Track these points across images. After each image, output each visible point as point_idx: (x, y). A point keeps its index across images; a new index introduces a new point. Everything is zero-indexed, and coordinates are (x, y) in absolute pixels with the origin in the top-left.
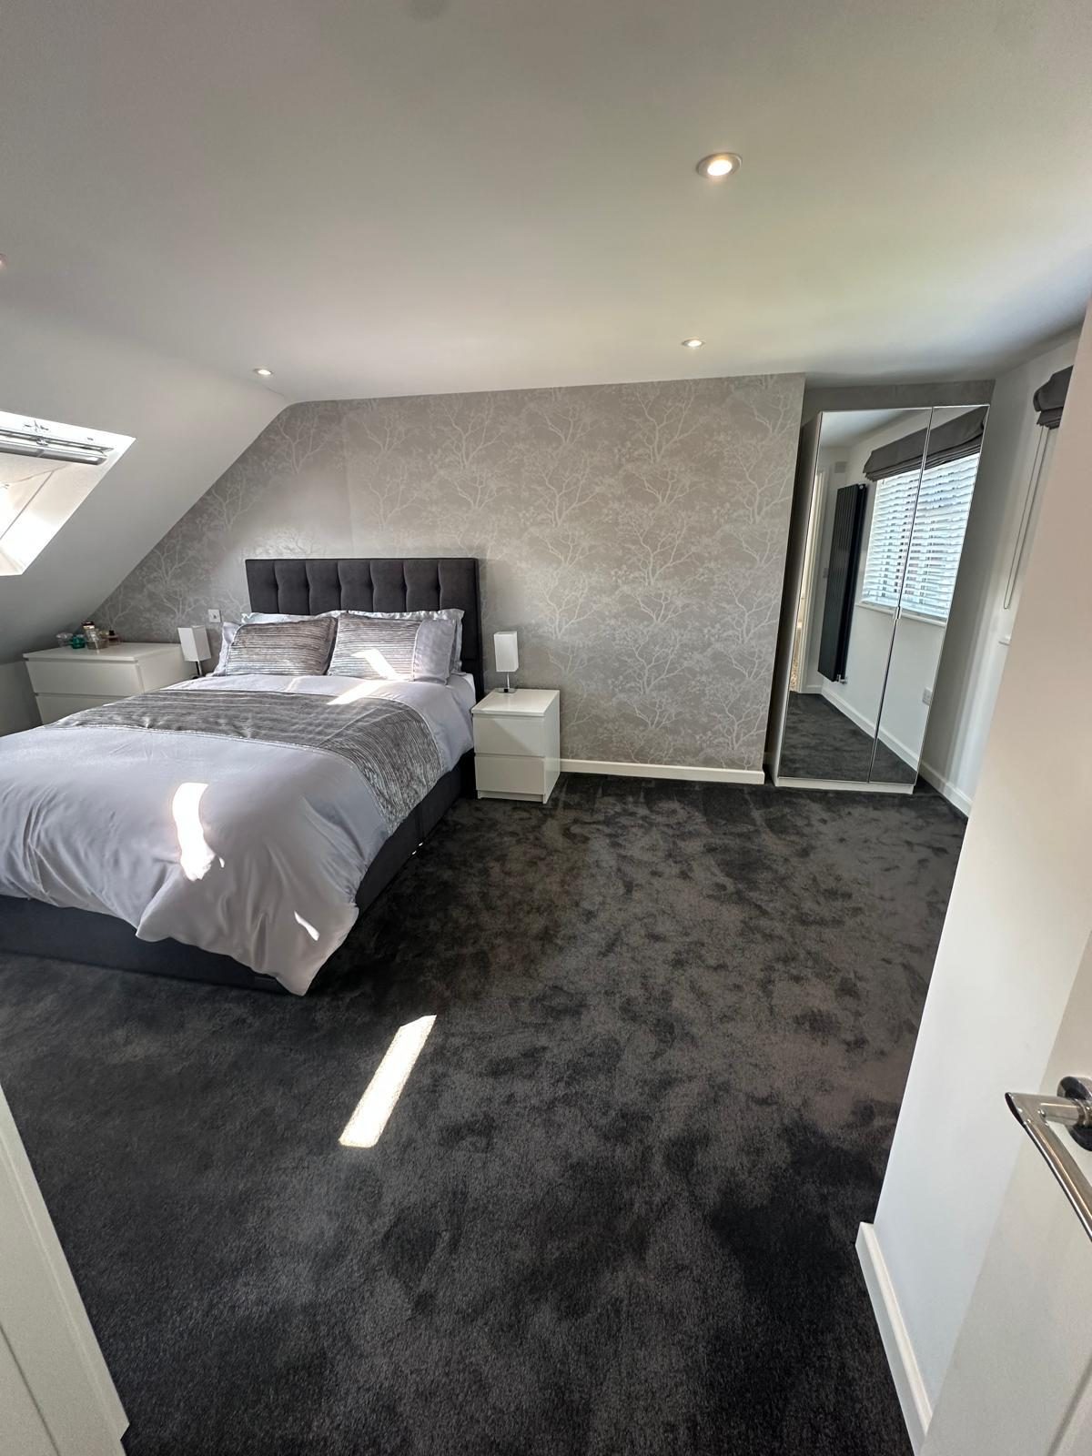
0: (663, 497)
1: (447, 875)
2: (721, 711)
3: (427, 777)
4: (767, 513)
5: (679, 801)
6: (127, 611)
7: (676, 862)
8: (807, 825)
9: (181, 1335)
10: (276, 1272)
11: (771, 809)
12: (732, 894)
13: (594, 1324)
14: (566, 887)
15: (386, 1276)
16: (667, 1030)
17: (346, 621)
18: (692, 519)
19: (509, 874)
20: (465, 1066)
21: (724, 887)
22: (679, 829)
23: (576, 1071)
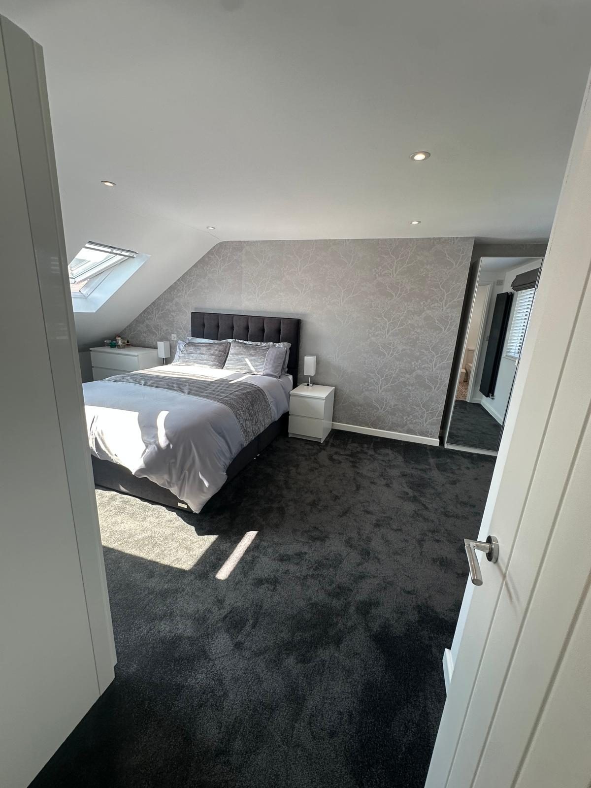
0: (396, 295)
1: (269, 470)
2: (418, 406)
3: (265, 421)
4: (449, 305)
5: (391, 450)
6: (136, 332)
7: (384, 479)
8: (458, 469)
9: (138, 638)
10: (178, 622)
11: (440, 459)
12: (411, 497)
13: (312, 668)
14: (327, 483)
15: (224, 632)
16: (366, 554)
17: (235, 344)
18: (410, 306)
19: (300, 474)
20: (268, 555)
21: (407, 494)
22: (389, 463)
23: (320, 565)
